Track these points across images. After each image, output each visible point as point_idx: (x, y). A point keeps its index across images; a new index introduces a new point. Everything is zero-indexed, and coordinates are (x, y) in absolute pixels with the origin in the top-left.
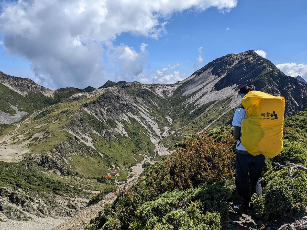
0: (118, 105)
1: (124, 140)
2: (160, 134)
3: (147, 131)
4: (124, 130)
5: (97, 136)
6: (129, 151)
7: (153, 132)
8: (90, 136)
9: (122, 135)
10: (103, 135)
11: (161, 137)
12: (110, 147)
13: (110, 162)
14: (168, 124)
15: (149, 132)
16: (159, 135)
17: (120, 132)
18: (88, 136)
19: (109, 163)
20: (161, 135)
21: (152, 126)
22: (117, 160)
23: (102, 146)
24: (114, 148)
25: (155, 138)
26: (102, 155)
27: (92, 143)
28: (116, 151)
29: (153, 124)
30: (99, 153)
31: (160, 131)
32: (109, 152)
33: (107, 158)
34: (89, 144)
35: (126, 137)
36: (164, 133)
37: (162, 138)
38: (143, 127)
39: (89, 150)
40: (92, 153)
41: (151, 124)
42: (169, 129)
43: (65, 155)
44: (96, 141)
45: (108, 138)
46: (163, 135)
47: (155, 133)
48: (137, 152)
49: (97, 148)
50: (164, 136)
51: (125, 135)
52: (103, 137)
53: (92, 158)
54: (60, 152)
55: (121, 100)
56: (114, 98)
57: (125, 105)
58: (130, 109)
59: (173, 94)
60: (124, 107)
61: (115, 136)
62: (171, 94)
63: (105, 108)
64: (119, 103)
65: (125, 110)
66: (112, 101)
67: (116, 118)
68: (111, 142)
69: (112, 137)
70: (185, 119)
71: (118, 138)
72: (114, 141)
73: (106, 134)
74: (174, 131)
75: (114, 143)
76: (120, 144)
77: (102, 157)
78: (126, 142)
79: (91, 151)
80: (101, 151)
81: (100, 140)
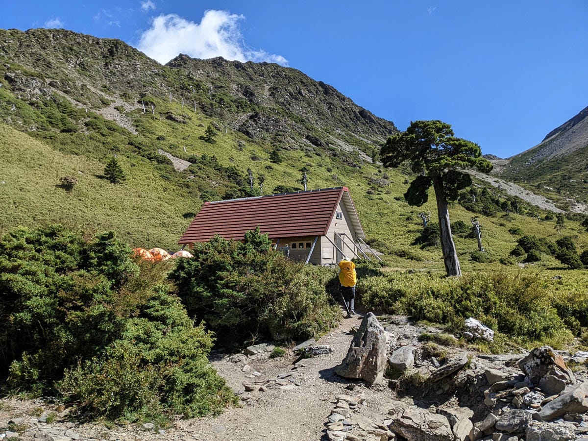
12: (274, 160)
26: (182, 165)
30: (160, 150)
49: (155, 137)
55: (338, 97)
56: (310, 85)
57: (355, 112)
58: (378, 128)
59: (504, 168)
60: (351, 119)
61: (311, 142)
62: (498, 169)
63: (264, 87)
64: (331, 103)
65: (357, 128)
66: (300, 89)
67: (317, 124)
68: (282, 151)
69: (293, 138)
71: (332, 150)
72: (304, 154)
73: (252, 122)
75: (305, 159)
76: (345, 173)
77: (175, 168)
78: (387, 176)
79: (86, 125)
80: (187, 152)
81: (200, 126)
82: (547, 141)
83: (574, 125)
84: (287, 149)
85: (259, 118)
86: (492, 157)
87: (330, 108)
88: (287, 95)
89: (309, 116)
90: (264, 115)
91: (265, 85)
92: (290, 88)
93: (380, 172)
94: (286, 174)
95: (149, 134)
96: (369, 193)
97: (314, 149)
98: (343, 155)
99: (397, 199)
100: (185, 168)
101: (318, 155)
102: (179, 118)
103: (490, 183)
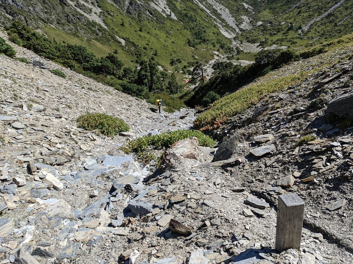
1: (168, 23)
2: (236, 25)
3: (212, 17)
4: (168, 9)
5: (112, 8)
6: (181, 41)
7: (223, 20)
8: (96, 5)
9: (164, 15)
10: (126, 8)
11: (237, 30)
12: (141, 30)
13: (140, 55)
14: (247, 13)
15: (215, 20)
16: (235, 27)
17: (160, 10)
18: (91, 4)
19: (137, 57)
20: (238, 26)
21: (219, 12)
22: (156, 55)
23: (122, 25)
24: (148, 33)
25: (227, 31)
26: (123, 42)
27: (100, 17)
28: (153, 39)
29: (220, 9)
30: (116, 36)
31: (235, 21)
32: (139, 38)
33: (134, 48)
34: (94, 18)
35: (171, 20)
36: (242, 23)
37: (241, 31)
38: (202, 10)
39: (93, 28)
40: (101, 34)
41: (218, 9)
42: (251, 19)
43: (26, 21)
44: (109, 14)
45: (135, 15)
46: (242, 26)
47: (226, 23)
48: (197, 44)
49: (111, 28)
50: (244, 29)
51: (170, 16)
52: (125, 11)
53: (98, 44)
54: (10, 12)
61: (150, 13)
68: (142, 22)
69: (144, 14)
70: (278, 5)
71: (156, 17)
72: (148, 21)
73: (131, 7)
74: (261, 21)
75: (149, 24)
76: (160, 29)
77: (123, 45)
78: (173, 27)
79: (98, 30)
80: (121, 34)
81: (118, 15)
85: (133, 5)
93: (171, 24)
94: (145, 37)
95: (109, 27)
96: (165, 41)
97: (151, 17)
98: (160, 19)
99: (172, 42)
100: (125, 44)
101: (152, 21)
102: (112, 14)
103: (217, 11)
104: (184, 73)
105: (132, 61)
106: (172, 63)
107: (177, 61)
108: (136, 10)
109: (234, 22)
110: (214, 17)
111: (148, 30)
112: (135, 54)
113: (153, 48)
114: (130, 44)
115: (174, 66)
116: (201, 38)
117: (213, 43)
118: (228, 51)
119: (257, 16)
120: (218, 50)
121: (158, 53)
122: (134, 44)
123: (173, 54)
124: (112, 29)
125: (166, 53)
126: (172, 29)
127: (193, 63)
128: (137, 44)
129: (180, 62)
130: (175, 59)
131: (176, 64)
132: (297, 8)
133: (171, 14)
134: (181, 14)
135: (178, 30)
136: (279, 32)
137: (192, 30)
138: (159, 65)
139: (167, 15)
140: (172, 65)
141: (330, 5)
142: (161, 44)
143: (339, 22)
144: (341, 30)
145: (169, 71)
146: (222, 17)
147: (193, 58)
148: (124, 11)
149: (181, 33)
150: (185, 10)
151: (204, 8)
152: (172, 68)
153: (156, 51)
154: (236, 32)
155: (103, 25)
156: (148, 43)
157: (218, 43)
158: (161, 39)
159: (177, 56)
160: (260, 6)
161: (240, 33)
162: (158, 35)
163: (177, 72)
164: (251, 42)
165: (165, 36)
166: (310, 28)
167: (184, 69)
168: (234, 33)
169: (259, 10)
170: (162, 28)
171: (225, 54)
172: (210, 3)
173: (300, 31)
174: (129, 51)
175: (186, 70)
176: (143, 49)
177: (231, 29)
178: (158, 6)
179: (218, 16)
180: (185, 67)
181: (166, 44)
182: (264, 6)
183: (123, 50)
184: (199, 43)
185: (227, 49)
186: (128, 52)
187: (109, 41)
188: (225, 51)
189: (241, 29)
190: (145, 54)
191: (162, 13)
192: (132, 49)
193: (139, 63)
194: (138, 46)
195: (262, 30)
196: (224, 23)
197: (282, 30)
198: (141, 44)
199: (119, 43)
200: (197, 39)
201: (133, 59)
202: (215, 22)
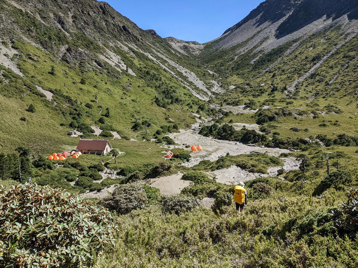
0: (104, 23)
1: (125, 79)
2: (207, 88)
3: (178, 79)
4: (123, 64)
5: (37, 52)
6: (146, 100)
7: (191, 83)
8: (10, 45)
9: (118, 69)
10: (61, 55)
11: (210, 94)
12: (83, 82)
13: (78, 115)
14: (214, 78)
15: (182, 82)
16: (206, 90)
17: (112, 64)
19: (73, 118)
20: (209, 90)
21: (184, 74)
22: (107, 115)
23: (52, 73)
24: (95, 87)
25: (198, 93)
26: (49, 96)
29: (185, 72)
30: (37, 86)
31: (205, 84)
32: (79, 92)
35: (128, 75)
36: (213, 87)
37: (213, 94)
38: (166, 71)
40: (7, 81)
41: (183, 71)
42: (220, 84)
44: (30, 58)
45: (75, 64)
46: (213, 90)
47: (195, 86)
48: (168, 104)
49: (30, 76)
50: (217, 92)
51: (127, 71)
52: (60, 58)
55: (111, 16)
56: (95, 8)
57: (120, 27)
58: (132, 38)
59: (201, 52)
60: (118, 31)
61: (98, 64)
62: (197, 52)
63: (69, 14)
64: (107, 21)
65: (121, 37)
66: (89, 11)
67: (100, 40)
68: (85, 73)
69: (89, 64)
70: (245, 71)
71: (108, 69)
72: (95, 73)
73: (68, 54)
74: (233, 85)
75: (96, 77)
76: (113, 84)
77: (48, 99)
78: (131, 83)
79: (3, 76)
80: (47, 85)
81: (45, 61)
82: (224, 35)
83: (236, 29)
84: (87, 72)
85: (72, 51)
86: (196, 43)
87: (106, 24)
88: (83, 22)
89: (95, 35)
90: (74, 50)
91: (69, 13)
92: (84, 17)
93: (129, 80)
94: (89, 92)
95: (27, 74)
96: (122, 98)
97: (99, 69)
98: (113, 72)
99: (133, 101)
100: (51, 98)
101: (101, 73)
102: (35, 58)
103: (182, 74)
104: (159, 142)
105: (62, 125)
106: (135, 127)
107: (143, 124)
108: (76, 59)
109: (203, 85)
110: (180, 79)
111: (95, 84)
112: (70, 114)
113: (103, 106)
114: (62, 98)
115: (139, 132)
116: (172, 98)
117: (188, 104)
118: (211, 113)
119: (226, 81)
120: (198, 112)
121: (112, 113)
122: (69, 100)
123: (135, 115)
124: (32, 77)
125: (124, 113)
126: (130, 85)
127: (169, 127)
128: (74, 99)
129: (149, 125)
130: (140, 122)
131: (141, 128)
132: (268, 73)
133: (127, 69)
134: (141, 71)
135: (139, 87)
136: (263, 93)
137: (158, 89)
138: (113, 130)
139: (122, 70)
140: (136, 129)
141: (308, 66)
142: (115, 101)
143: (330, 81)
144: (338, 88)
145: (132, 140)
146: (189, 80)
147: (167, 121)
148: (58, 58)
149: (144, 90)
150: (145, 68)
151: (167, 69)
152: (136, 134)
153: (107, 109)
154: (209, 96)
155: (16, 71)
156: (95, 100)
157: (195, 105)
158: (115, 96)
159: (143, 118)
160: (226, 73)
161: (214, 96)
162: (111, 91)
163: (145, 140)
164: (232, 104)
165: (121, 92)
166: (297, 89)
167: (157, 135)
168: (206, 96)
169: (225, 76)
170: (116, 82)
171: (208, 117)
172: (173, 66)
173: (286, 92)
174: (58, 108)
175: (160, 137)
176: (85, 107)
177: (203, 93)
178: (110, 60)
179: (185, 78)
180: (158, 133)
181: (124, 102)
182: (230, 73)
183: (48, 106)
184: (171, 103)
185: (209, 111)
186: (56, 110)
187: (22, 92)
188: (208, 113)
189: (213, 92)
190: (88, 114)
191: (116, 68)
192: (66, 106)
193: (75, 127)
194: (76, 101)
195: (240, 92)
196: (193, 86)
197: (266, 91)
198: (83, 99)
199: (41, 96)
200: (166, 97)
201: (64, 121)
202: (182, 84)
